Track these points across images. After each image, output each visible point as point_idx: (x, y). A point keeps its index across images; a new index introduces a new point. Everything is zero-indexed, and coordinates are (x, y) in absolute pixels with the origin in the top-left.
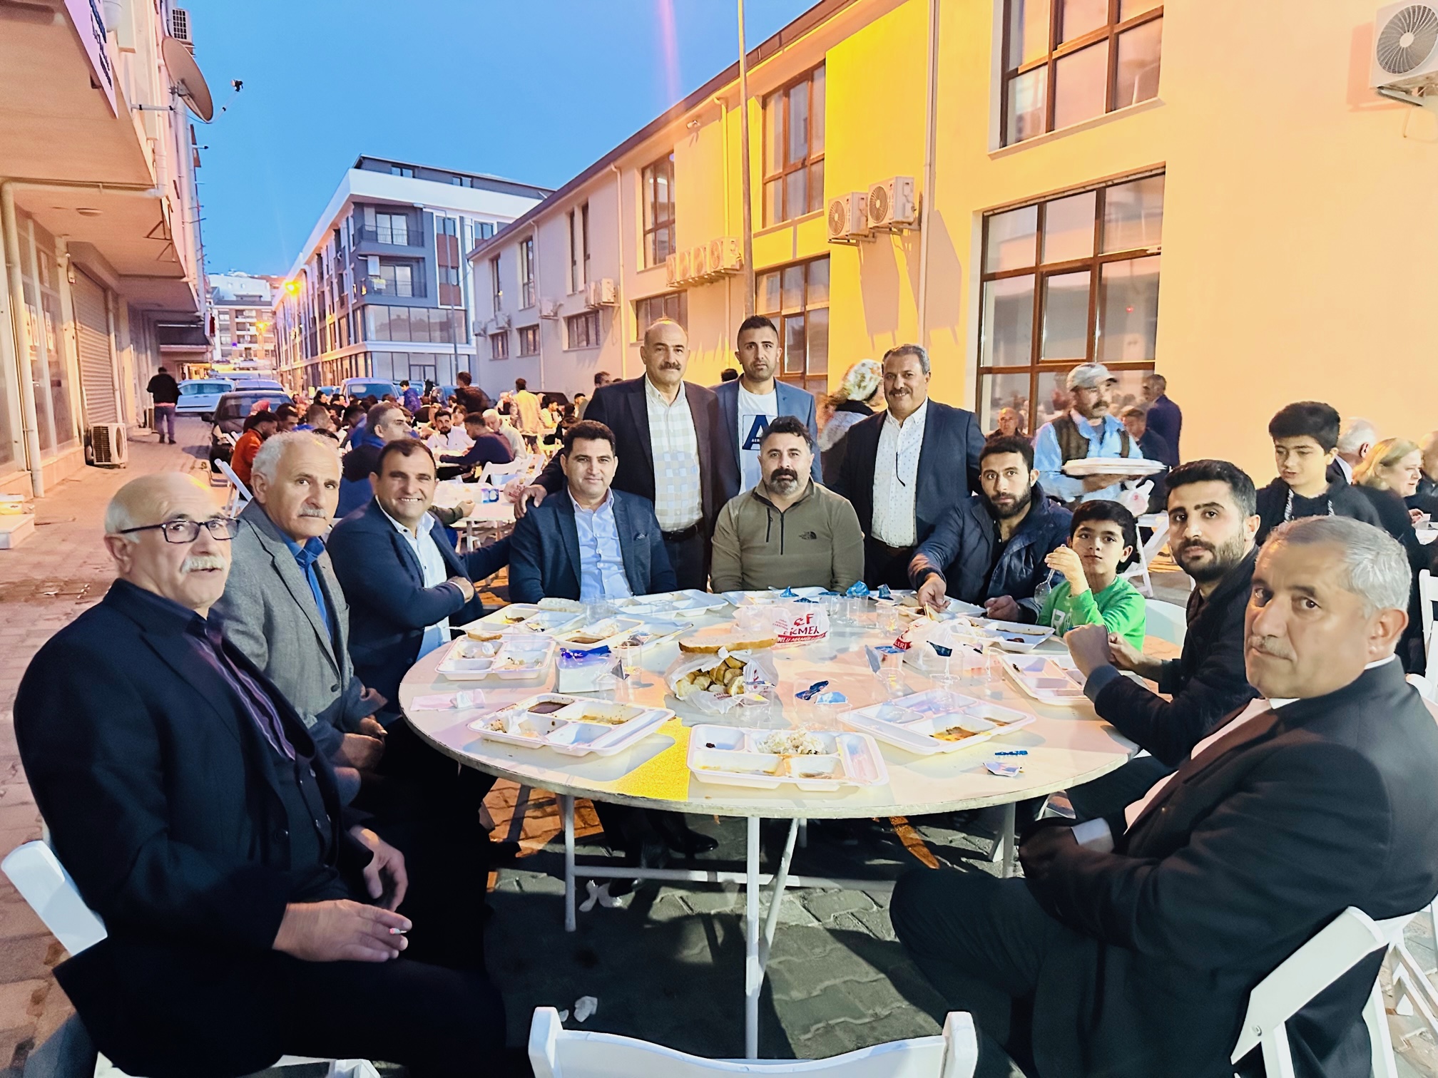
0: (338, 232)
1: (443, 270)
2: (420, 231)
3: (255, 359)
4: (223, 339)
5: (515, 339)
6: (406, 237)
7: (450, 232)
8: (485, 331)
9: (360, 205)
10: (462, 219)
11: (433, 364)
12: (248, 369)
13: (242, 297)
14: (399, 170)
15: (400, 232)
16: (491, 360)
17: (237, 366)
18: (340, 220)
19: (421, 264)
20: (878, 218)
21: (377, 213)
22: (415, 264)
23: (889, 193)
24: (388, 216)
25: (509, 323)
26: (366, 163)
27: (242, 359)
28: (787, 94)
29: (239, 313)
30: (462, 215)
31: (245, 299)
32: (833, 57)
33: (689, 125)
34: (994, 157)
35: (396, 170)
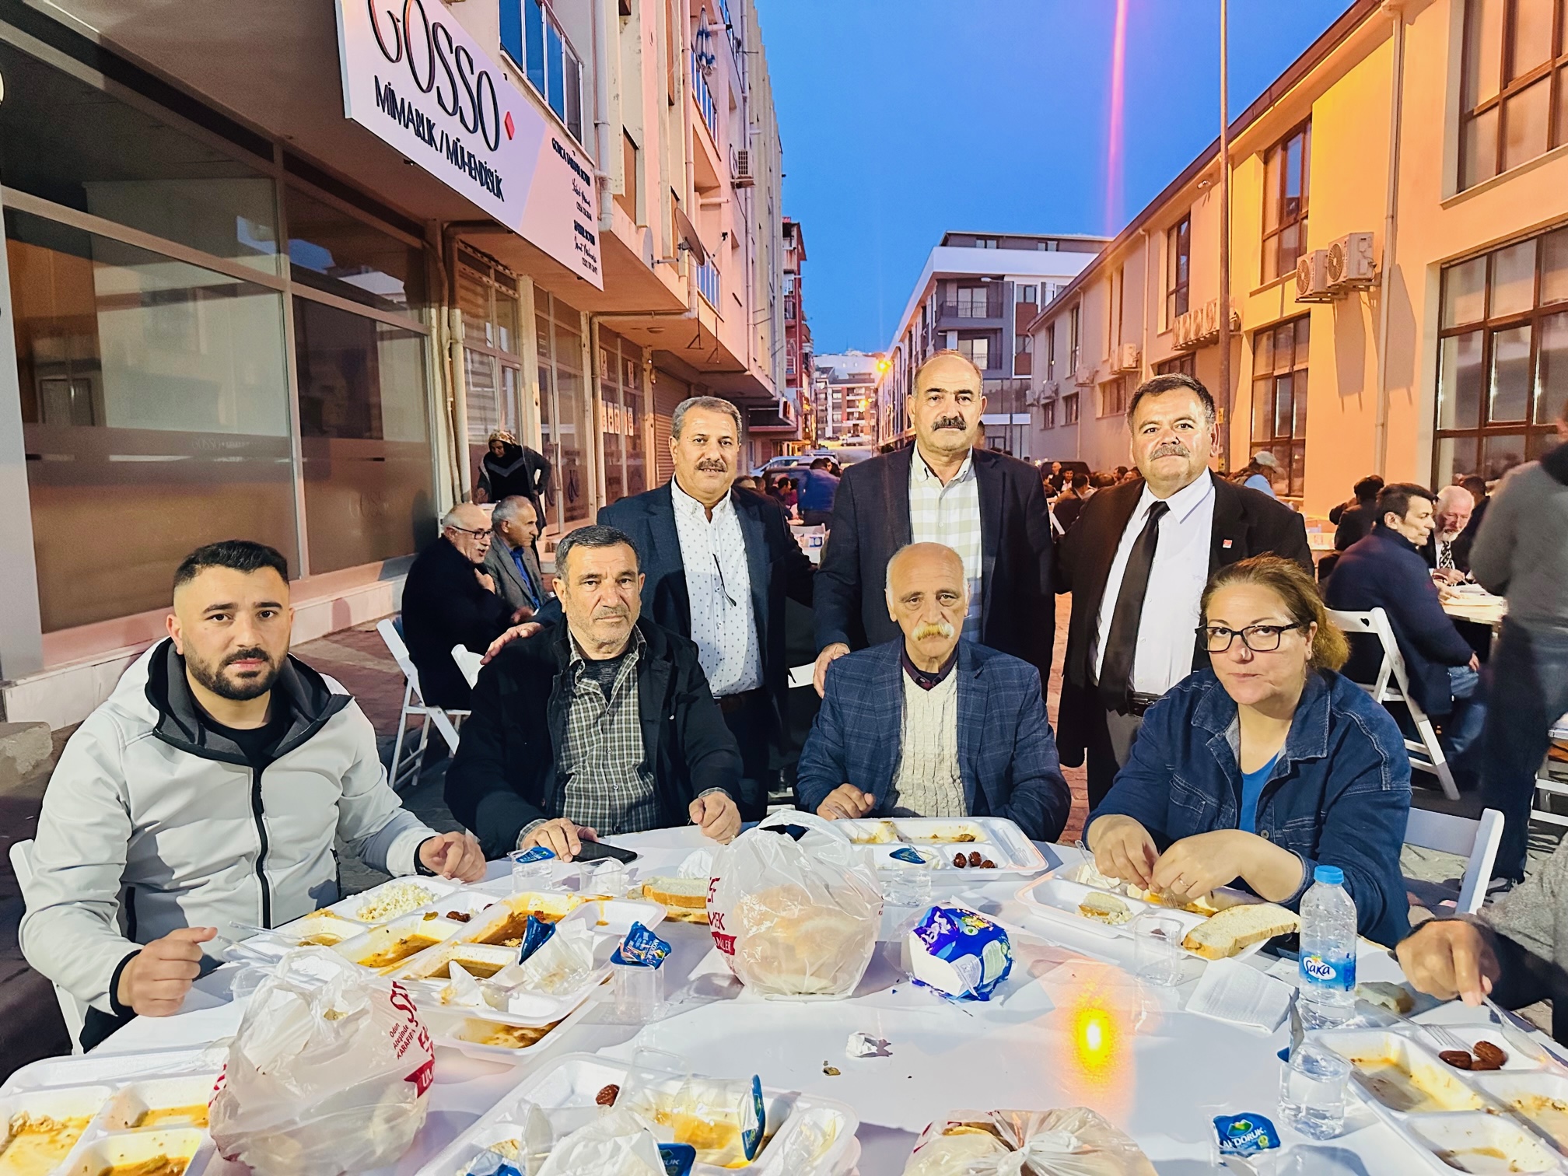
0: (924, 308)
1: (1021, 339)
2: (1000, 301)
3: (861, 435)
4: (835, 417)
5: (1061, 406)
6: (985, 309)
7: (1030, 300)
8: (1038, 400)
9: (942, 281)
10: (1043, 284)
11: (1003, 435)
12: (854, 445)
13: (854, 375)
14: (983, 242)
15: (980, 305)
16: (1042, 430)
17: (845, 442)
18: (927, 296)
19: (999, 335)
20: (1335, 277)
21: (958, 288)
22: (992, 336)
23: (1344, 251)
24: (969, 290)
25: (1056, 392)
26: (952, 240)
27: (850, 435)
28: (1285, 149)
29: (850, 391)
30: (1044, 280)
31: (856, 377)
32: (1321, 109)
33: (1200, 186)
34: (1445, 206)
35: (981, 243)
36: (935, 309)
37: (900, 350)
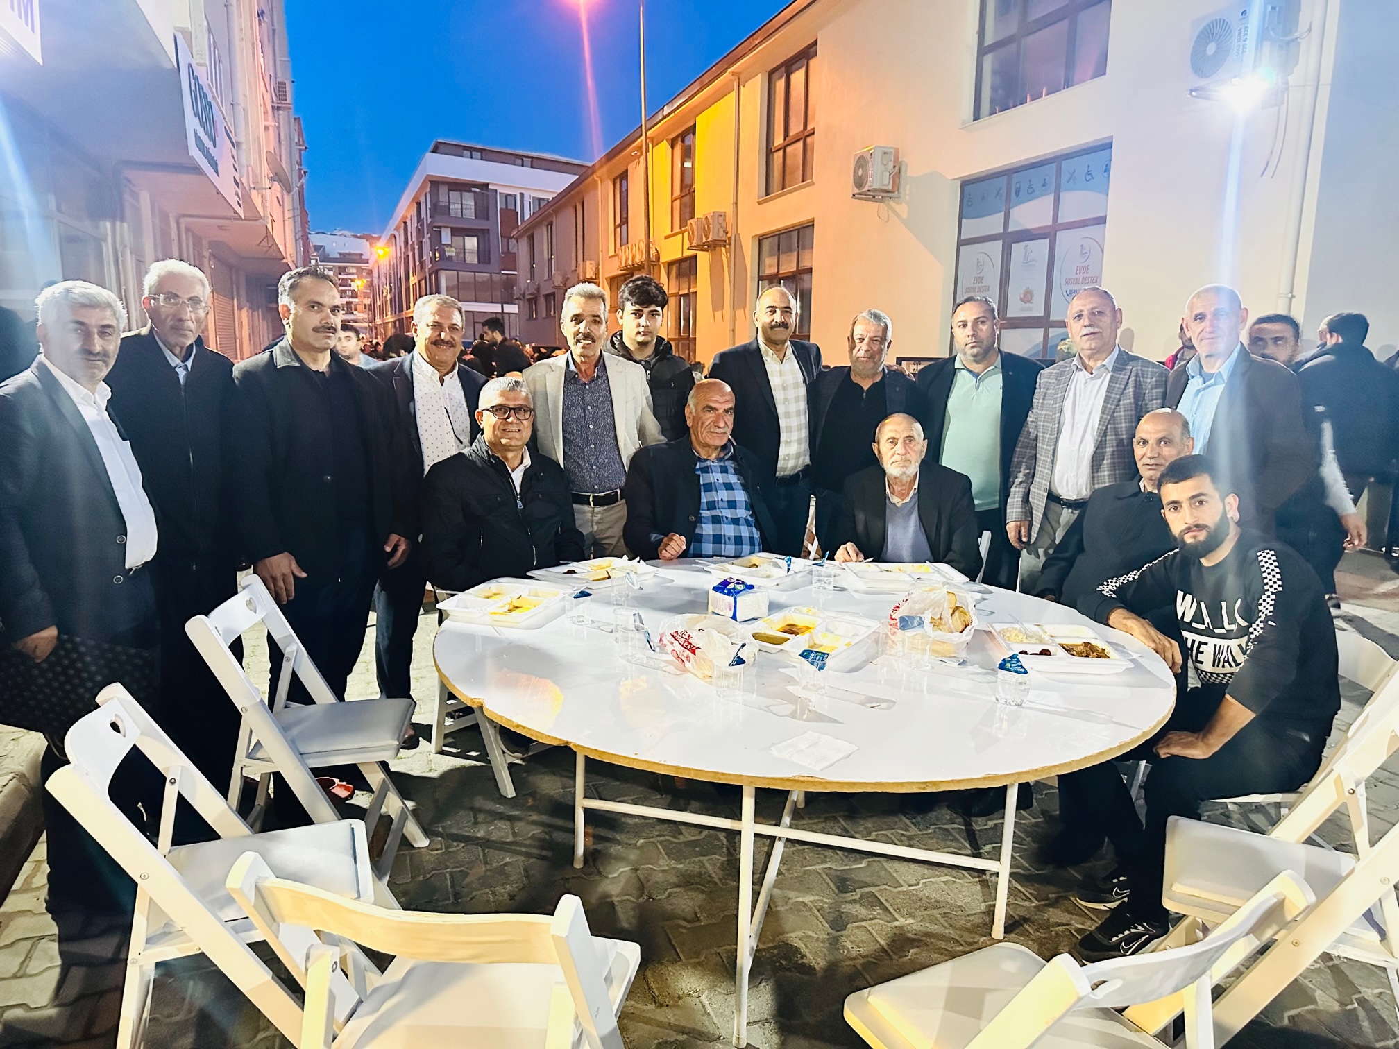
0: (419, 204)
1: (505, 240)
2: (486, 207)
3: (355, 312)
5: (542, 301)
6: (473, 210)
7: (511, 207)
8: (524, 295)
9: (435, 184)
10: (522, 195)
13: (344, 255)
14: (469, 153)
15: (469, 207)
16: (527, 319)
19: (487, 235)
20: (707, 237)
21: (449, 190)
22: (481, 235)
23: (711, 222)
24: (458, 194)
25: (538, 289)
26: (441, 147)
28: (683, 141)
29: (342, 270)
30: (522, 191)
31: (347, 257)
33: (633, 154)
34: (759, 203)
35: (467, 153)
36: (429, 206)
37: (395, 237)
